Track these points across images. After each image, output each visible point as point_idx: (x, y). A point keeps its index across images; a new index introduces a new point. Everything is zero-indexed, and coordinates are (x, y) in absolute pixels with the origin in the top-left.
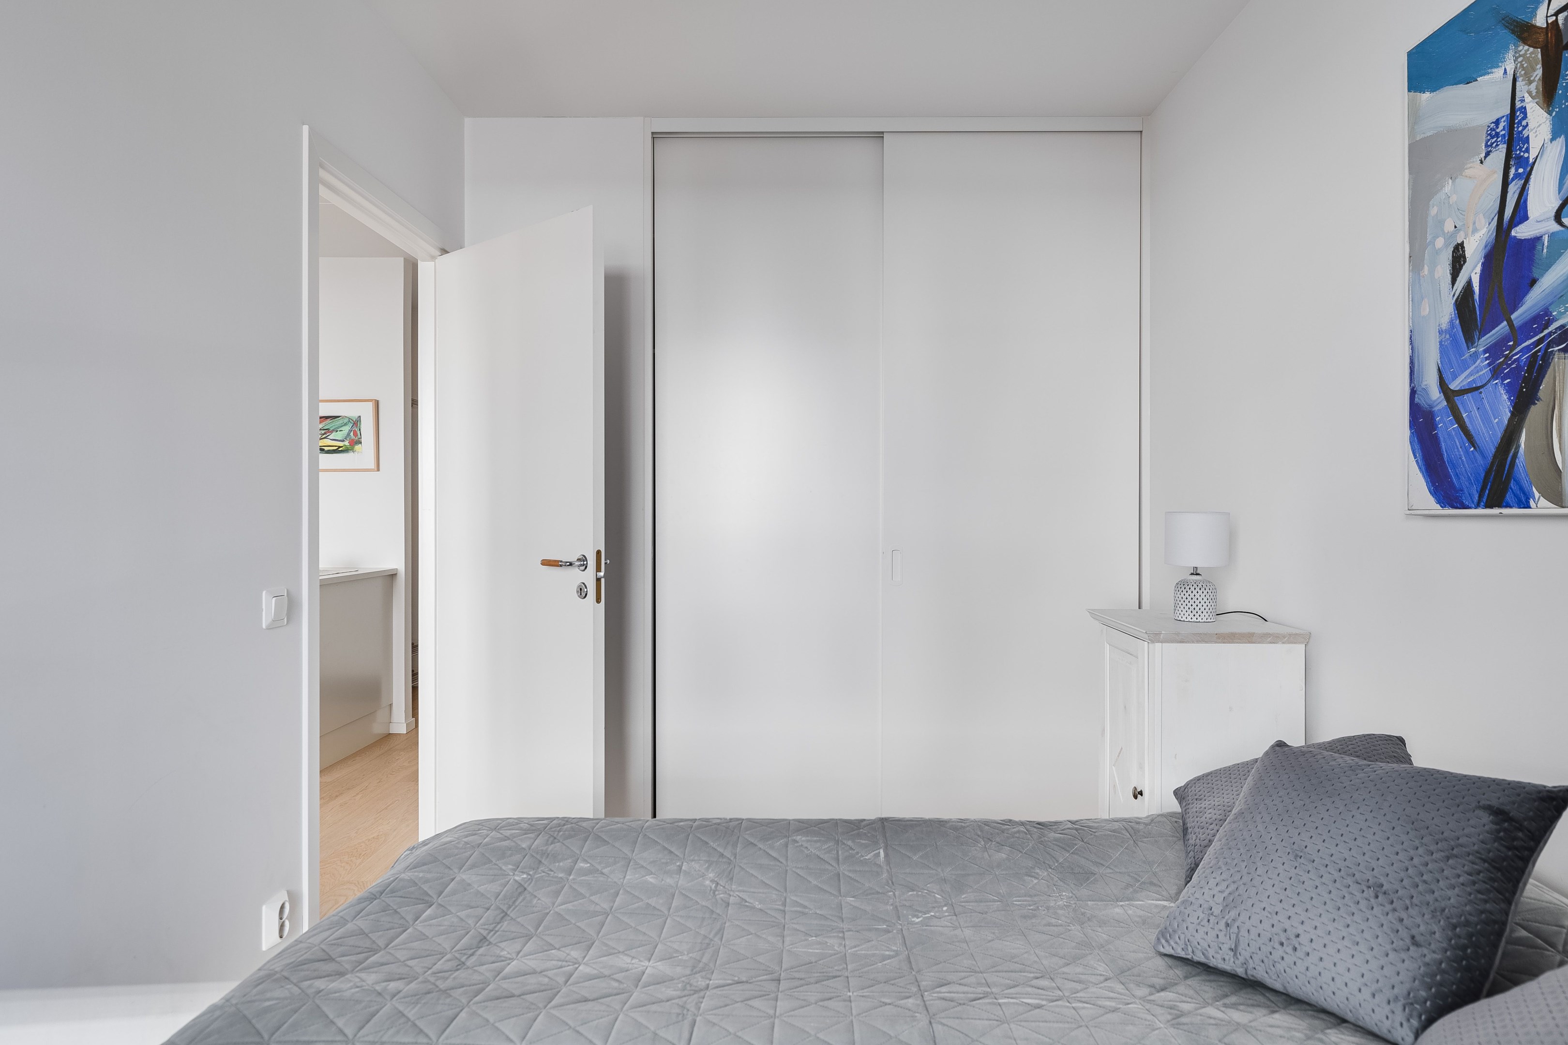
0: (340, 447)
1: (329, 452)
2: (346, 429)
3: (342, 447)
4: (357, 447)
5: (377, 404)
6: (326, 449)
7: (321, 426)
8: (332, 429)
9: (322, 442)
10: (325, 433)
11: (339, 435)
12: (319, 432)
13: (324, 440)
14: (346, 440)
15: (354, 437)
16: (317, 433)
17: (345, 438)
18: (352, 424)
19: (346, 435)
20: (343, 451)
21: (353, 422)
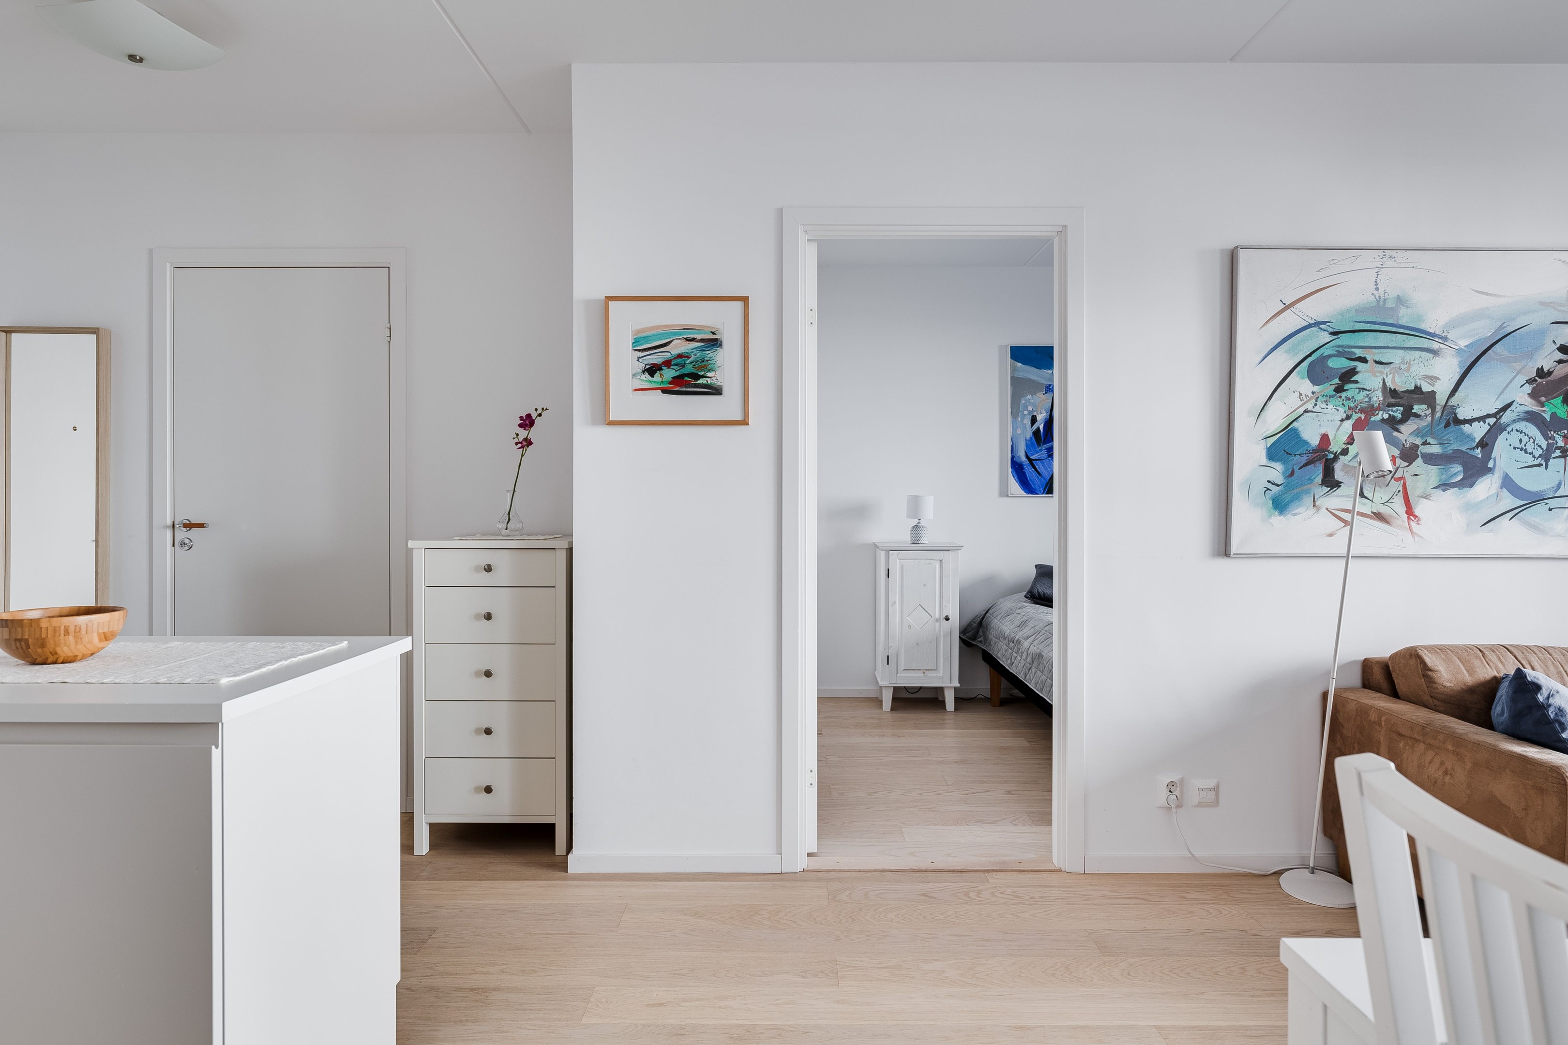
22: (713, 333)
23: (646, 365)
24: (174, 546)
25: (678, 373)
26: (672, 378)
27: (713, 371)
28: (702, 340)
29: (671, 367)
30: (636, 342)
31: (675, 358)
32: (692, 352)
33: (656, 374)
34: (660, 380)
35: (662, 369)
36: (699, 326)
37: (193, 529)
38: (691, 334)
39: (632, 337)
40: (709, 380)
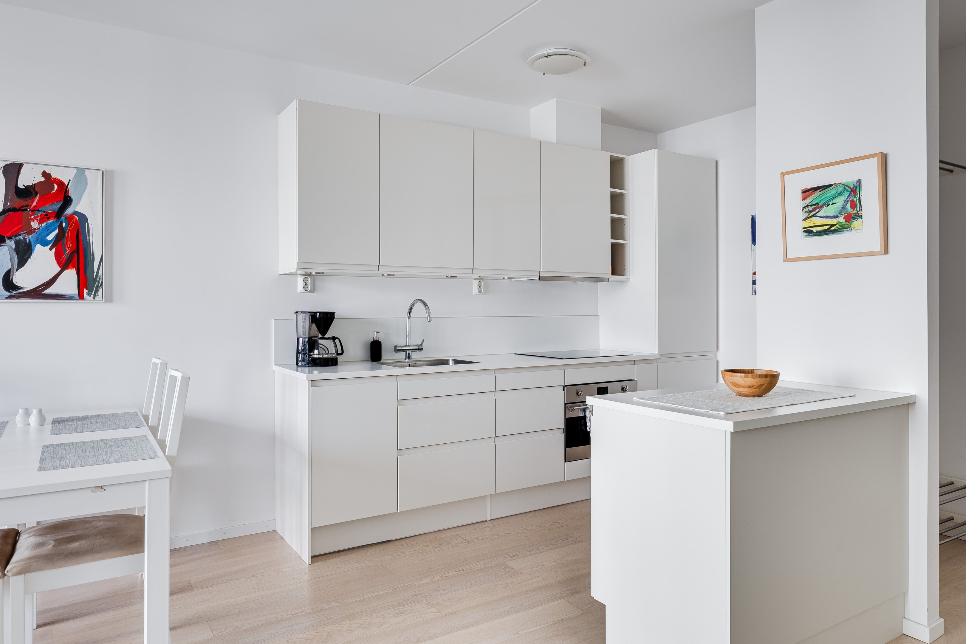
0: (832, 226)
1: (818, 234)
2: (840, 201)
3: (835, 225)
4: (856, 223)
5: (884, 159)
6: (815, 230)
7: (807, 201)
8: (821, 203)
9: (810, 221)
10: (813, 210)
11: (830, 210)
12: (806, 209)
13: (812, 219)
14: (839, 215)
15: (852, 210)
16: (802, 211)
17: (838, 212)
18: (848, 193)
19: (840, 209)
20: (836, 231)
21: (849, 190)
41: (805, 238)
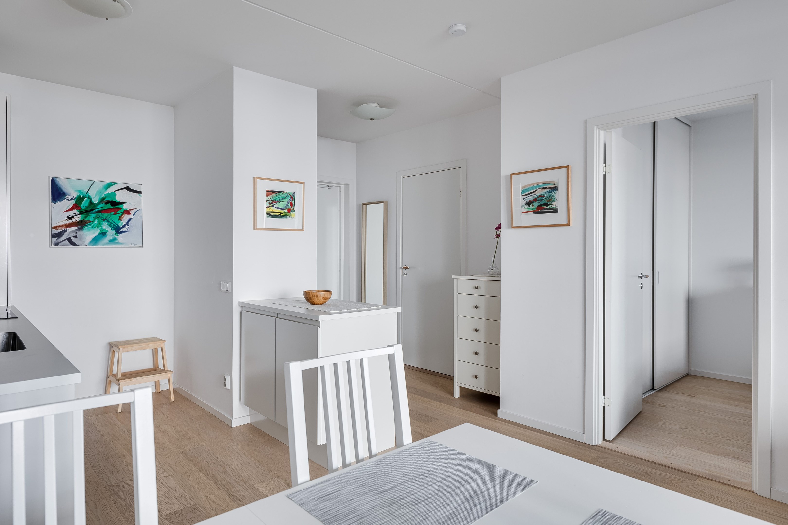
0: (281, 213)
1: (274, 216)
2: (286, 201)
3: (283, 213)
4: (292, 214)
5: (304, 185)
6: (273, 214)
7: (269, 197)
8: (276, 200)
9: (270, 209)
10: (272, 203)
11: (281, 205)
12: (268, 202)
13: (271, 207)
14: (285, 209)
15: (291, 207)
16: (266, 202)
17: (285, 207)
18: (290, 198)
19: (285, 205)
20: (283, 216)
21: (290, 196)
22: (554, 184)
23: (527, 201)
24: (402, 275)
25: (539, 204)
26: (537, 206)
27: (554, 201)
28: (549, 188)
29: (537, 201)
30: (523, 192)
31: (538, 197)
32: (545, 194)
33: (531, 205)
34: (532, 207)
35: (533, 203)
36: (548, 182)
37: (407, 269)
38: (545, 186)
39: (521, 190)
40: (552, 206)
41: (267, 218)
